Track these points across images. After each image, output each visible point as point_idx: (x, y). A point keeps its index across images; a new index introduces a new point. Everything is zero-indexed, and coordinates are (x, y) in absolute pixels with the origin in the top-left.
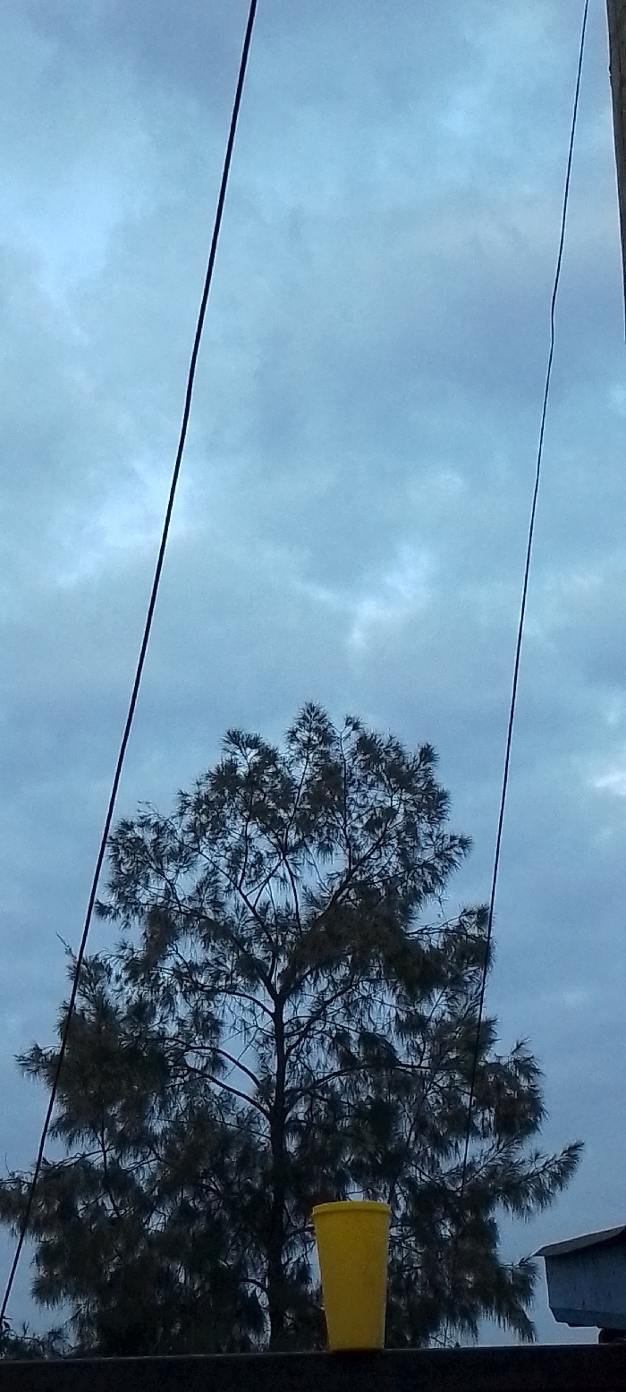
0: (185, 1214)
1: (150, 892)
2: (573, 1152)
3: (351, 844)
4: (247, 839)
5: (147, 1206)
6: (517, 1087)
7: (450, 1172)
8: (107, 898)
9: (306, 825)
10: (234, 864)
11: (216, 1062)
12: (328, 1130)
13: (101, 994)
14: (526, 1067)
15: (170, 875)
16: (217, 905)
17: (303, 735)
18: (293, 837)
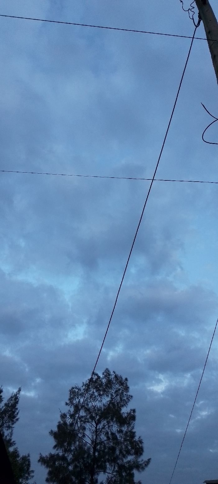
0: (76, 466)
1: (76, 401)
2: (149, 460)
3: (112, 395)
4: (93, 392)
5: (69, 464)
6: (139, 446)
7: (126, 462)
8: (68, 402)
9: (104, 391)
10: (91, 397)
11: (84, 436)
12: (103, 451)
13: (65, 421)
14: (141, 442)
15: (79, 398)
16: (87, 405)
17: (105, 374)
18: (102, 393)
